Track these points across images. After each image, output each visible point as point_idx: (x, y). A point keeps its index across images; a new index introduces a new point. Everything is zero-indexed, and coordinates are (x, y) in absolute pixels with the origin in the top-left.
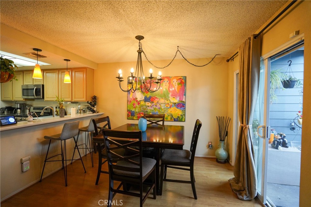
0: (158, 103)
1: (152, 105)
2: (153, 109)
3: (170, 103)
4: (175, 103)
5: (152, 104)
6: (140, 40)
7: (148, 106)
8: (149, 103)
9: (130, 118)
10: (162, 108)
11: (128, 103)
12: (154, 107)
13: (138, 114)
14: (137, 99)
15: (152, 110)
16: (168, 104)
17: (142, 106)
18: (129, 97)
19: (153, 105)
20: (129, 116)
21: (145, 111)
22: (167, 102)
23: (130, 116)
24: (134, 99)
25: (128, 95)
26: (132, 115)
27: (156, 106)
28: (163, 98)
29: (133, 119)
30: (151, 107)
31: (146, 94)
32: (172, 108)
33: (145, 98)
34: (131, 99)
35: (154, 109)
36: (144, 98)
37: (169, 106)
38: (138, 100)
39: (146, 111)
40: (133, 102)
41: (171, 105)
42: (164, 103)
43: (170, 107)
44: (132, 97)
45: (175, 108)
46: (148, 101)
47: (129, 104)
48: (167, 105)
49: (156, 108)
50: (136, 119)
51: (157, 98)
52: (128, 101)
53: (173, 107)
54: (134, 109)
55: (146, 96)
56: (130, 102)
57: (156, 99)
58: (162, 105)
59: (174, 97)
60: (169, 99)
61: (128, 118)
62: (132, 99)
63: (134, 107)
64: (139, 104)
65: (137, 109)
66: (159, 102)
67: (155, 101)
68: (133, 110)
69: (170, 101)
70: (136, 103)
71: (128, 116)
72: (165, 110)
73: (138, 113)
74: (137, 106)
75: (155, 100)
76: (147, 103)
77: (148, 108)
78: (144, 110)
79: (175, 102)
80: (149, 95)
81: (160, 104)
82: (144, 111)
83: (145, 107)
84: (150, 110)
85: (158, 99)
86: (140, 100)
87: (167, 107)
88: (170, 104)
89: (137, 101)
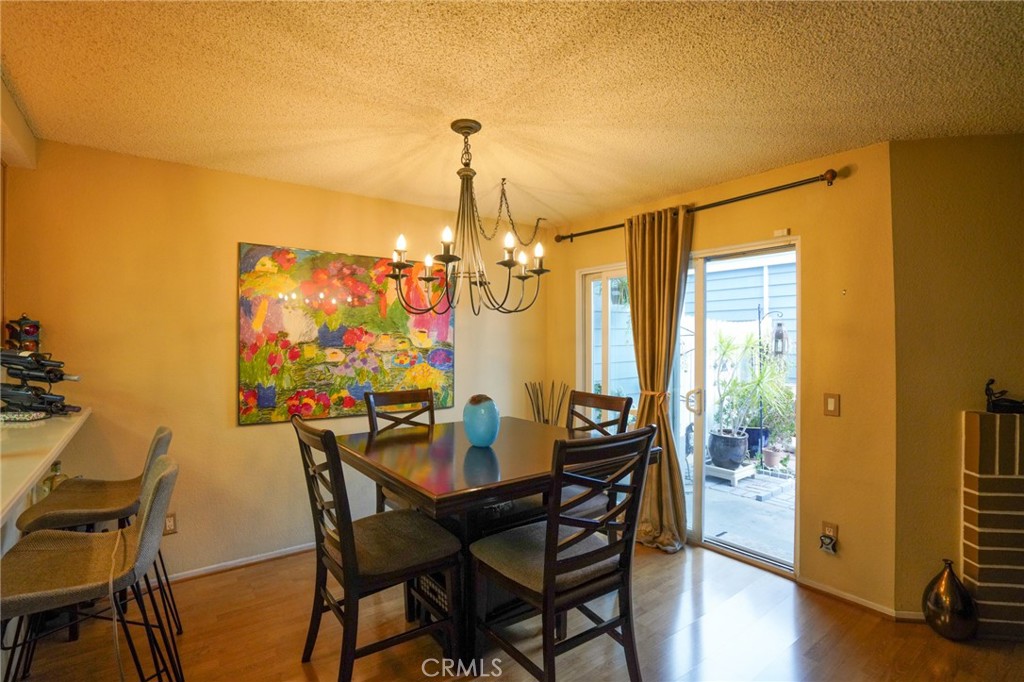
0: (370, 350)
1: (347, 360)
2: (353, 375)
3: (412, 350)
4: (427, 350)
5: (351, 356)
6: (466, 135)
7: (335, 365)
8: (336, 350)
9: (254, 419)
10: (386, 368)
11: (244, 355)
12: (358, 364)
13: (291, 399)
14: (288, 339)
15: (350, 379)
16: (405, 353)
17: (310, 363)
18: (249, 327)
19: (353, 360)
20: (248, 409)
21: (322, 382)
22: (401, 347)
23: (254, 411)
24: (273, 338)
25: (242, 320)
26: (261, 406)
27: (364, 361)
28: (390, 333)
29: (269, 422)
30: (347, 366)
31: (327, 319)
32: (416, 365)
33: (319, 332)
34: (259, 337)
35: (358, 375)
36: (315, 334)
37: (407, 362)
38: (293, 339)
39: (327, 385)
40: (266, 349)
41: (415, 357)
42: (393, 349)
43: (412, 363)
44: (264, 327)
45: (425, 365)
46: (333, 346)
47: (249, 359)
48: (402, 358)
49: (366, 368)
50: (282, 418)
51: (366, 333)
52: (241, 346)
53: (420, 362)
54: (272, 377)
55: (325, 326)
56: (254, 348)
57: (364, 338)
58: (385, 358)
59: (424, 330)
60: (409, 336)
61: (243, 418)
62: (265, 338)
63: (274, 371)
64: (294, 355)
65: (286, 376)
66: (376, 348)
67: (362, 345)
68: (269, 382)
69: (411, 344)
70: (282, 352)
71: (242, 410)
72: (397, 373)
73: (292, 394)
74: (288, 364)
75: (359, 339)
76: (329, 351)
77: (336, 371)
78: (319, 380)
79: (424, 346)
80: (336, 320)
81: (377, 355)
82: (318, 383)
83: (321, 368)
84: (342, 378)
85: (371, 335)
86: (302, 340)
87: (401, 362)
88: (411, 353)
89: (286, 345)
